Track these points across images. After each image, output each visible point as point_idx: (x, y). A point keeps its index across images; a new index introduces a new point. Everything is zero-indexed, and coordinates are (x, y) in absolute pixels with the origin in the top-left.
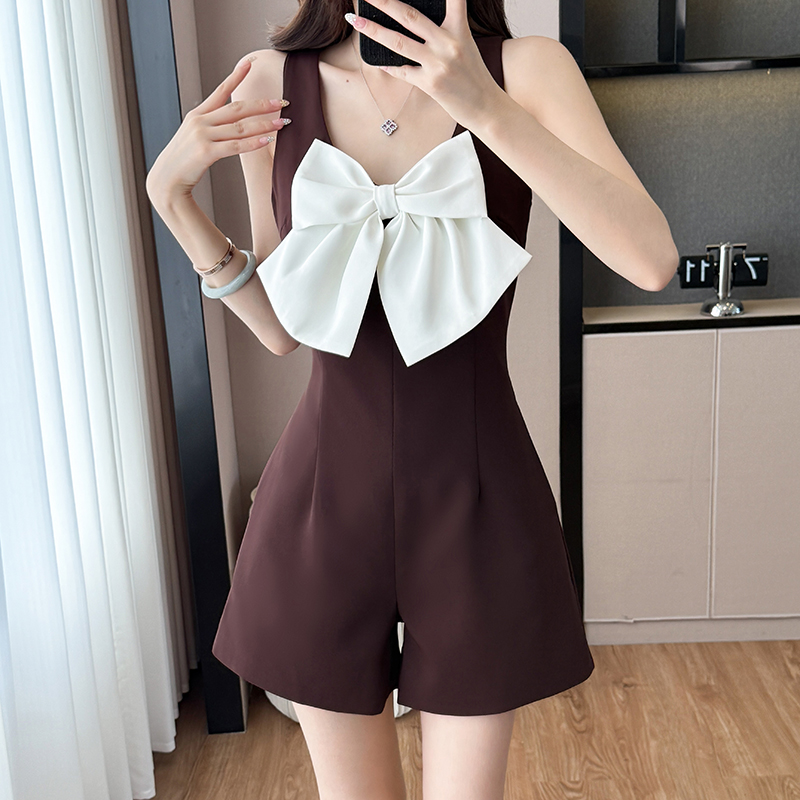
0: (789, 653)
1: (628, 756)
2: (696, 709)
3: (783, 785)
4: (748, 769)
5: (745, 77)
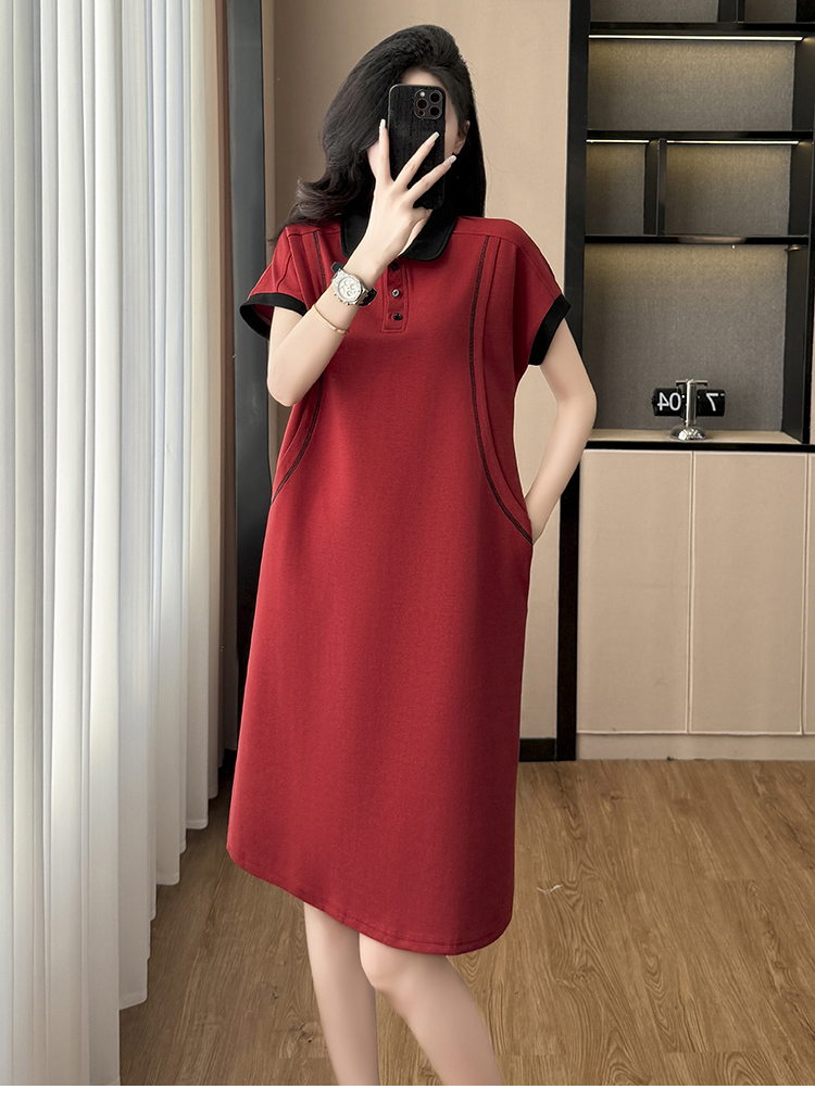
0: (757, 772)
1: (614, 861)
4: (717, 874)
5: (713, 249)
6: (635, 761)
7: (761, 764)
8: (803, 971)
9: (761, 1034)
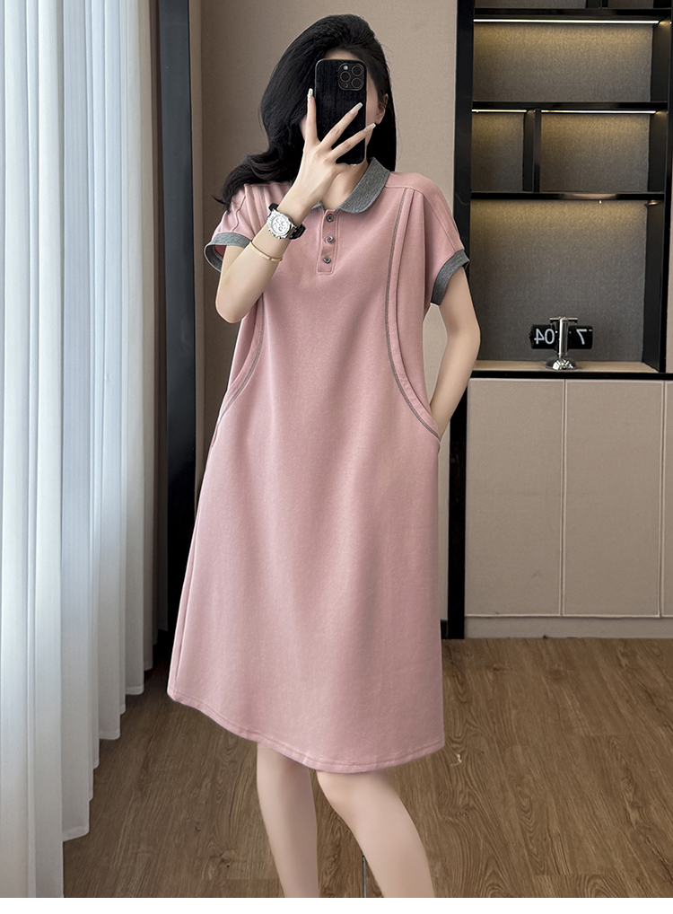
0: (621, 648)
1: (495, 720)
2: (547, 687)
3: (609, 742)
4: (584, 730)
5: (583, 204)
6: (516, 639)
7: (625, 642)
8: (656, 809)
9: (618, 861)
